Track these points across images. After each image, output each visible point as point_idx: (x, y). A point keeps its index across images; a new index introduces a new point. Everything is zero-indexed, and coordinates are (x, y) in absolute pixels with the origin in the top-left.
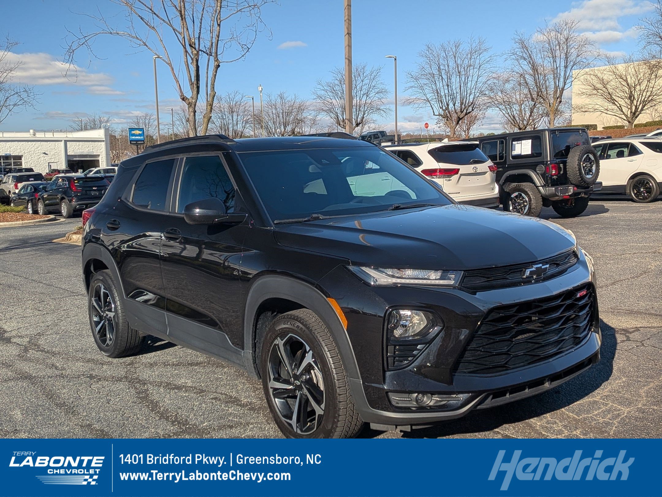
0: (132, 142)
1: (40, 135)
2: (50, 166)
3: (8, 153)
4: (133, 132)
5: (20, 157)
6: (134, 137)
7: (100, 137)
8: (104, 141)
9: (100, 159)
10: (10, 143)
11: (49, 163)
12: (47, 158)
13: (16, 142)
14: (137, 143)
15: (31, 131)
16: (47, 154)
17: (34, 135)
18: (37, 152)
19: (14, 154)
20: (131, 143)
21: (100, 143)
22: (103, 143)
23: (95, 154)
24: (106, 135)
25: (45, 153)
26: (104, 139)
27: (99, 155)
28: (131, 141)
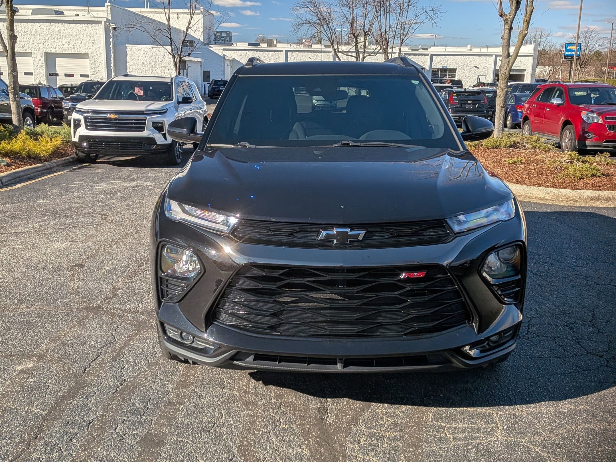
0: (567, 58)
1: (476, 50)
2: (479, 79)
3: (445, 66)
4: (569, 47)
5: (454, 70)
6: (569, 53)
7: (529, 52)
8: (532, 56)
9: (525, 73)
10: (448, 57)
11: (478, 76)
12: (477, 71)
13: (454, 56)
14: (571, 59)
15: (469, 46)
16: (478, 68)
17: (471, 50)
18: (470, 66)
19: (450, 67)
20: (565, 58)
21: (528, 58)
22: (531, 58)
23: (521, 69)
24: (535, 51)
25: (476, 67)
26: (533, 54)
27: (525, 70)
28: (565, 57)
